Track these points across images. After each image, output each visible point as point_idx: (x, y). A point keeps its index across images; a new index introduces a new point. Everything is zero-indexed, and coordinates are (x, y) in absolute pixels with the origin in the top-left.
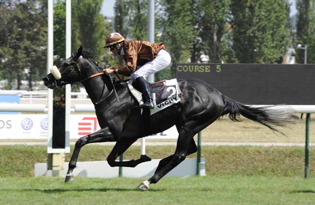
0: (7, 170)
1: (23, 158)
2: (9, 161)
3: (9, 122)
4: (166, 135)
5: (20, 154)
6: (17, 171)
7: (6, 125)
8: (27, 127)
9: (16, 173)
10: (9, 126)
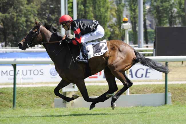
0: (36, 104)
1: (47, 96)
2: (37, 98)
3: (41, 71)
4: (149, 77)
5: (45, 93)
6: (42, 105)
7: (40, 73)
8: (54, 74)
9: (42, 106)
10: (42, 73)
